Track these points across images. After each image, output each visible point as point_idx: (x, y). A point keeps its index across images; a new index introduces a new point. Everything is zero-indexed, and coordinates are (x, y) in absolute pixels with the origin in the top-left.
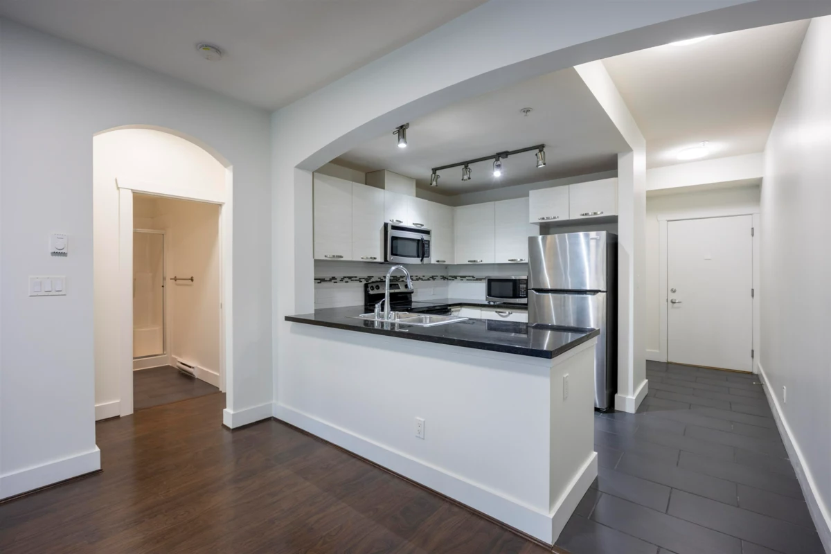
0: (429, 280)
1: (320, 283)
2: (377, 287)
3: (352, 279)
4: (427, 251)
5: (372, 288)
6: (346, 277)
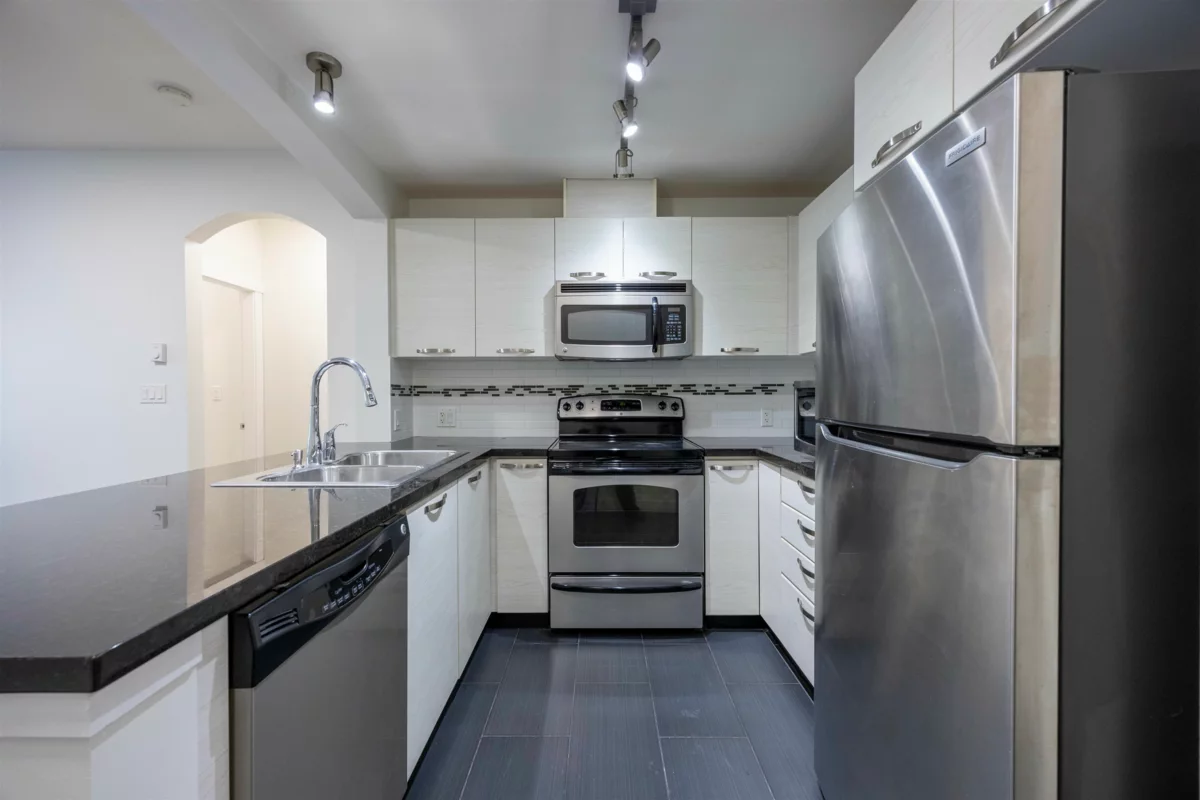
0: (749, 392)
1: (464, 395)
2: (580, 406)
3: (532, 389)
4: (677, 329)
5: (567, 407)
6: (518, 387)
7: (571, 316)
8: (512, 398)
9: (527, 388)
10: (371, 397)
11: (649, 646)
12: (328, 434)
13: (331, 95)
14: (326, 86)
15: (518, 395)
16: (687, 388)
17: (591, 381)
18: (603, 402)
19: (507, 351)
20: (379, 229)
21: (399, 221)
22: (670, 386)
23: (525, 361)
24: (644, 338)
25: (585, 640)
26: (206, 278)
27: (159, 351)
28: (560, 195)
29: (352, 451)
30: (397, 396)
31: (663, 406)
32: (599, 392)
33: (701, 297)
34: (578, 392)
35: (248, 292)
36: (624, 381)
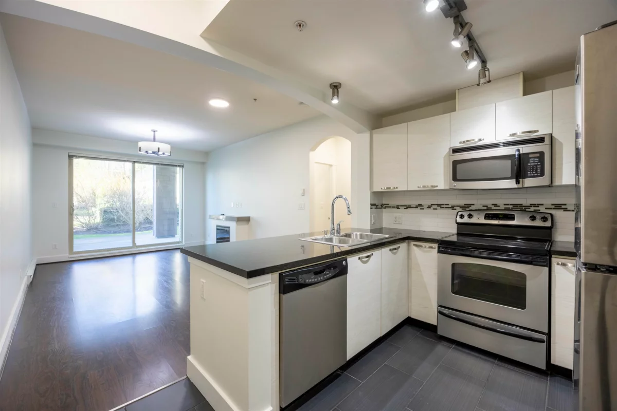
1: (406, 209)
2: (470, 216)
3: (442, 206)
4: (537, 168)
5: (462, 216)
6: (434, 205)
7: (459, 166)
8: (431, 210)
9: (439, 205)
10: (349, 211)
11: (498, 365)
12: (338, 224)
13: (338, 96)
14: (336, 93)
15: (434, 209)
16: (558, 207)
17: (478, 203)
18: (486, 214)
19: (424, 187)
20: (366, 136)
21: (374, 131)
22: (543, 205)
23: (433, 191)
24: (509, 175)
25: (457, 347)
26: (316, 163)
27: (303, 191)
28: (455, 98)
29: (349, 232)
30: (374, 209)
31: (533, 218)
32: (485, 208)
33: (561, 144)
34: (471, 208)
35: (331, 166)
36: (502, 202)
